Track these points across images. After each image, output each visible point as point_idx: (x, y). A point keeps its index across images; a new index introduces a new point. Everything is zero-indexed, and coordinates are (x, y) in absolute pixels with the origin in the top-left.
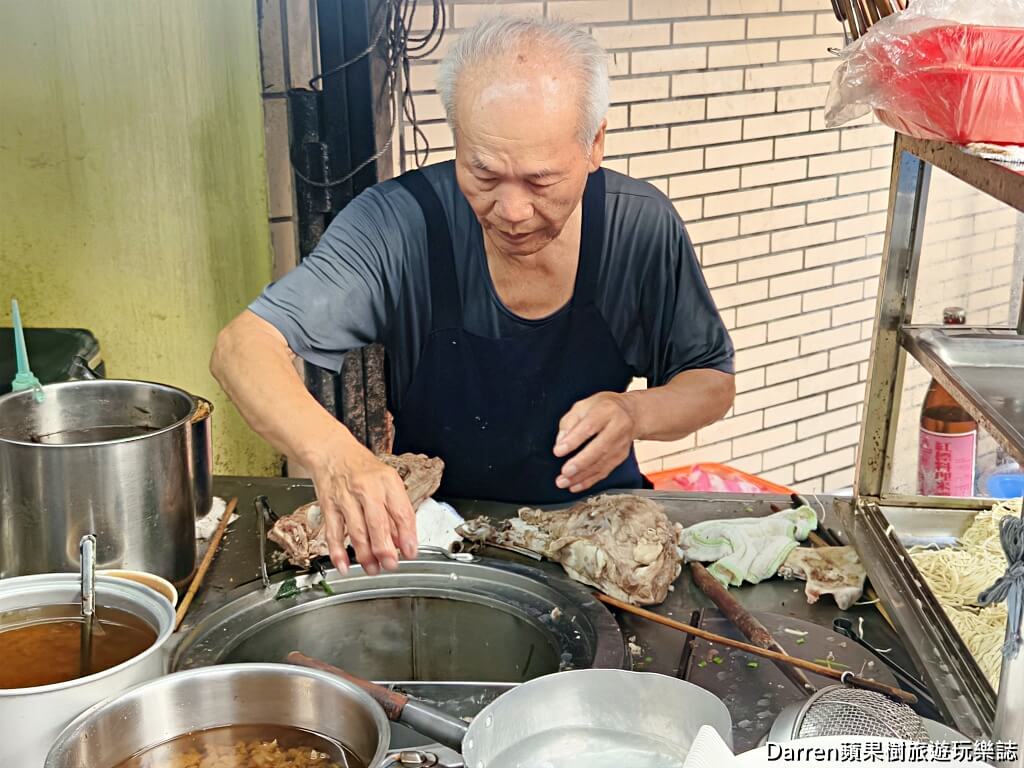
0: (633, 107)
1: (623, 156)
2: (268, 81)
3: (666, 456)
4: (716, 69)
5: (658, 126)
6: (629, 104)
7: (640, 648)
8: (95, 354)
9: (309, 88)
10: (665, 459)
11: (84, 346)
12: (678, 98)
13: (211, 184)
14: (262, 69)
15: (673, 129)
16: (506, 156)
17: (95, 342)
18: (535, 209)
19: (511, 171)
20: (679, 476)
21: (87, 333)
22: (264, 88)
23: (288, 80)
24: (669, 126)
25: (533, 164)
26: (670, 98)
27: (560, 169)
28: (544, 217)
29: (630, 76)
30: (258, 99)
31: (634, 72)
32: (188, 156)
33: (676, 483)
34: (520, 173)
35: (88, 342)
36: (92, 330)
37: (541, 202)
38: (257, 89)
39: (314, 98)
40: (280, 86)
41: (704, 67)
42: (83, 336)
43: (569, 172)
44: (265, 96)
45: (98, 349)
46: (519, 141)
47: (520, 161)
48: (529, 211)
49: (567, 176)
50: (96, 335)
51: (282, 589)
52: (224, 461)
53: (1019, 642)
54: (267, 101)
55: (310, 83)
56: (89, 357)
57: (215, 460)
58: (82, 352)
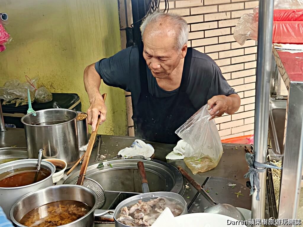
1: (229, 42)
2: (122, 25)
3: (245, 131)
7: (189, 187)
8: (78, 100)
10: (245, 132)
11: (75, 98)
14: (120, 23)
16: (153, 51)
17: (78, 97)
18: (161, 66)
19: (154, 55)
20: (248, 138)
21: (76, 95)
22: (120, 27)
23: (127, 25)
25: (160, 54)
27: (168, 56)
28: (164, 69)
29: (231, 19)
30: (119, 31)
31: (232, 17)
33: (247, 140)
34: (156, 56)
35: (76, 97)
36: (78, 94)
37: (163, 65)
38: (119, 28)
39: (131, 30)
40: (125, 27)
42: (75, 95)
43: (171, 57)
44: (121, 30)
45: (79, 99)
46: (156, 47)
47: (156, 52)
48: (159, 66)
49: (171, 58)
50: (79, 95)
51: (99, 165)
52: (113, 130)
53: (254, 189)
54: (121, 31)
55: (131, 26)
56: (76, 101)
57: (110, 130)
58: (74, 100)
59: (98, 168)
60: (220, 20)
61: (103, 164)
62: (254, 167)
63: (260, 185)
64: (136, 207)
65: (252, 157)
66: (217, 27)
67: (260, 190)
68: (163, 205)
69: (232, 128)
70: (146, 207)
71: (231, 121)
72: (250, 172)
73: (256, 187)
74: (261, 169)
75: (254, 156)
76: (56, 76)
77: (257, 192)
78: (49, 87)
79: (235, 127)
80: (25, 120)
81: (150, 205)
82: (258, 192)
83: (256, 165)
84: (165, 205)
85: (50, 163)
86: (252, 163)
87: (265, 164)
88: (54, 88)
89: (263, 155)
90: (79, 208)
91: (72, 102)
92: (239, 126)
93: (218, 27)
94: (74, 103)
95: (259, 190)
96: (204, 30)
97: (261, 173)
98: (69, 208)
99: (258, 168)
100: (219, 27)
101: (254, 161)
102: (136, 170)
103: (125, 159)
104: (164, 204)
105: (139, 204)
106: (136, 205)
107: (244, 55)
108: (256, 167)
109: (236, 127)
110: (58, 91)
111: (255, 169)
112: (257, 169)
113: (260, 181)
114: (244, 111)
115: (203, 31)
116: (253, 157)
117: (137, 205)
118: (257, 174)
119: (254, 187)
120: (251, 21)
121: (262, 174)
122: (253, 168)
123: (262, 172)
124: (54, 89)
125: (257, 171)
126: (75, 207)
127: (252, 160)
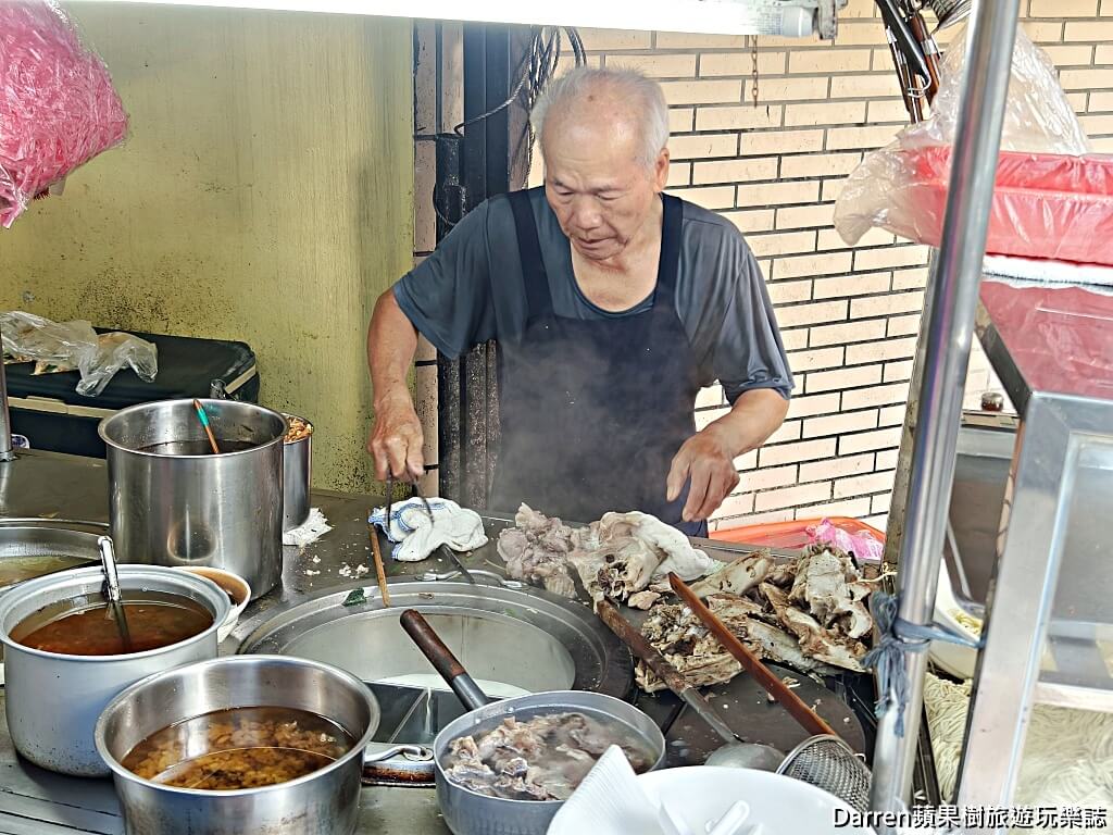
0: (783, 158)
1: (771, 207)
2: (420, 124)
4: (875, 124)
5: (809, 178)
6: (780, 156)
8: (250, 366)
9: (454, 132)
10: (797, 509)
11: (239, 358)
12: (832, 152)
13: (364, 217)
14: (415, 113)
15: (825, 182)
17: (252, 355)
18: (603, 219)
19: (581, 186)
20: (806, 527)
21: (245, 346)
22: (416, 131)
23: (440, 125)
24: (821, 178)
25: (600, 181)
26: (824, 151)
28: (611, 226)
29: (782, 128)
30: (411, 141)
31: (788, 123)
32: (345, 188)
34: (588, 188)
35: (244, 355)
36: (251, 345)
37: (608, 213)
38: (410, 132)
39: (455, 143)
40: (431, 130)
41: (863, 121)
42: (241, 349)
44: (417, 138)
45: (254, 361)
47: (588, 178)
48: (598, 220)
50: (253, 350)
51: (351, 597)
53: (889, 703)
54: (418, 142)
55: (456, 130)
56: (243, 369)
57: (352, 473)
58: (238, 364)
59: (346, 605)
60: (744, 131)
61: (365, 595)
62: (895, 636)
63: (908, 692)
64: (498, 738)
65: (891, 605)
66: (735, 154)
67: (907, 705)
68: (582, 736)
69: (758, 491)
70: (532, 740)
71: (757, 468)
72: (878, 650)
73: (894, 697)
74: (915, 641)
75: (899, 602)
76: (176, 278)
77: (899, 710)
78: (147, 313)
79: (766, 490)
80: (109, 431)
81: (540, 732)
82: (901, 711)
83: (900, 629)
84: (588, 737)
85: (209, 581)
86: (890, 622)
87: (928, 629)
88: (166, 316)
89: (924, 600)
90: (309, 733)
91: (231, 371)
92: (779, 488)
93: (738, 153)
94: (235, 375)
95: (903, 705)
96: (691, 161)
97: (913, 655)
98: (274, 731)
99: (905, 640)
100: (741, 154)
101: (897, 619)
102: (472, 620)
103: (437, 580)
104: (585, 734)
105: (506, 731)
106: (495, 734)
107: (817, 252)
108: (899, 636)
109: (773, 489)
110: (177, 327)
111: (898, 642)
112: (902, 641)
113: (910, 677)
114: (801, 440)
115: (689, 164)
116: (895, 605)
117: (501, 731)
118: (903, 657)
119: (888, 694)
120: (893, 177)
121: (916, 657)
122: (892, 640)
123: (917, 651)
124: (165, 323)
125: (901, 649)
126: (295, 729)
127: (889, 614)
